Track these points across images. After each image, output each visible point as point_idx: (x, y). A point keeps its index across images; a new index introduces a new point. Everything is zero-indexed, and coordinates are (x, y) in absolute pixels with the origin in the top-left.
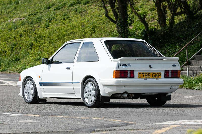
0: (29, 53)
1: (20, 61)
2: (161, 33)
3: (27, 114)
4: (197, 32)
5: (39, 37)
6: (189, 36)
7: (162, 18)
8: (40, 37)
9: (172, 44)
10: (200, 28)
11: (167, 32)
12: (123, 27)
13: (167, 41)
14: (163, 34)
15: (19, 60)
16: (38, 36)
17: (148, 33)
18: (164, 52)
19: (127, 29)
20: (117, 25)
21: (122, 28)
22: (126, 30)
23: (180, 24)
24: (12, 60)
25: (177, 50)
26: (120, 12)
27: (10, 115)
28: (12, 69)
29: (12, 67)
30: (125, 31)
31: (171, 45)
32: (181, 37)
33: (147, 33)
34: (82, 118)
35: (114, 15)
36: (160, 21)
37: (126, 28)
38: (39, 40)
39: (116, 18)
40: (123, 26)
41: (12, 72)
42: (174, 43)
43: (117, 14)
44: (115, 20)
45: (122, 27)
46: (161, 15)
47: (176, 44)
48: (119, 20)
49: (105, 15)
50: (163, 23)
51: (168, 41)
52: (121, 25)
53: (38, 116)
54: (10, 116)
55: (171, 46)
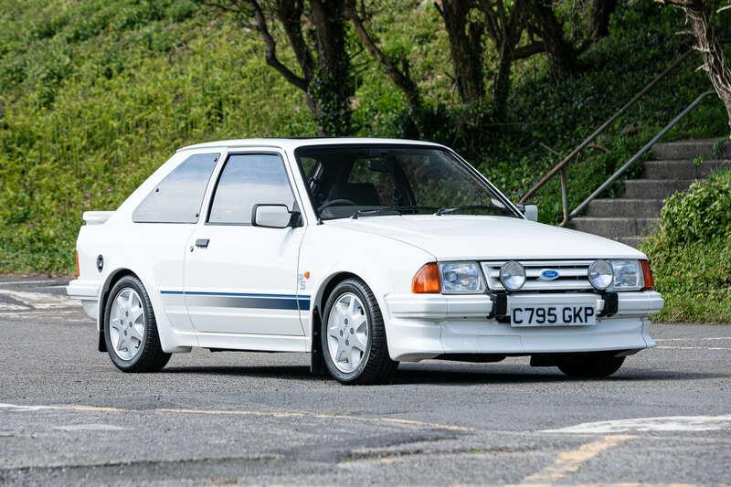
2: (468, 122)
3: (70, 403)
4: (592, 119)
5: (19, 138)
6: (563, 133)
7: (468, 69)
8: (22, 141)
9: (503, 161)
10: (601, 101)
11: (487, 116)
12: (331, 102)
13: (486, 150)
14: (473, 124)
16: (17, 135)
17: (419, 123)
19: (345, 108)
20: (312, 93)
21: (328, 105)
22: (343, 112)
23: (531, 87)
25: (523, 181)
26: (320, 46)
27: (10, 408)
30: (339, 116)
31: (501, 164)
32: (535, 134)
33: (416, 123)
34: (275, 414)
35: (300, 56)
36: (463, 80)
37: (343, 105)
38: (19, 150)
39: (305, 69)
40: (332, 99)
42: (512, 155)
43: (308, 54)
44: (300, 74)
45: (326, 101)
46: (465, 56)
47: (518, 161)
48: (316, 76)
49: (266, 58)
50: (472, 87)
51: (489, 149)
52: (326, 96)
53: (115, 410)
54: (14, 413)
55: (501, 167)
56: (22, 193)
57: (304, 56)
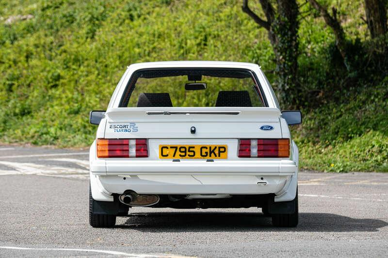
0: (51, 98)
1: (32, 116)
2: (377, 50)
5: (74, 59)
7: (378, 14)
8: (76, 60)
12: (286, 37)
14: (381, 51)
15: (29, 113)
16: (73, 57)
18: (385, 95)
19: (295, 40)
20: (273, 30)
21: (284, 39)
22: (294, 43)
24: (12, 114)
28: (15, 134)
29: (14, 130)
30: (291, 46)
33: (341, 50)
35: (264, 7)
36: (373, 22)
37: (294, 38)
38: (74, 67)
39: (267, 15)
40: (287, 34)
41: (16, 142)
43: (270, 6)
44: (265, 19)
45: (283, 36)
46: (375, 6)
48: (276, 19)
49: (242, 7)
50: (379, 27)
52: (283, 32)
56: (76, 95)
57: (267, 7)
